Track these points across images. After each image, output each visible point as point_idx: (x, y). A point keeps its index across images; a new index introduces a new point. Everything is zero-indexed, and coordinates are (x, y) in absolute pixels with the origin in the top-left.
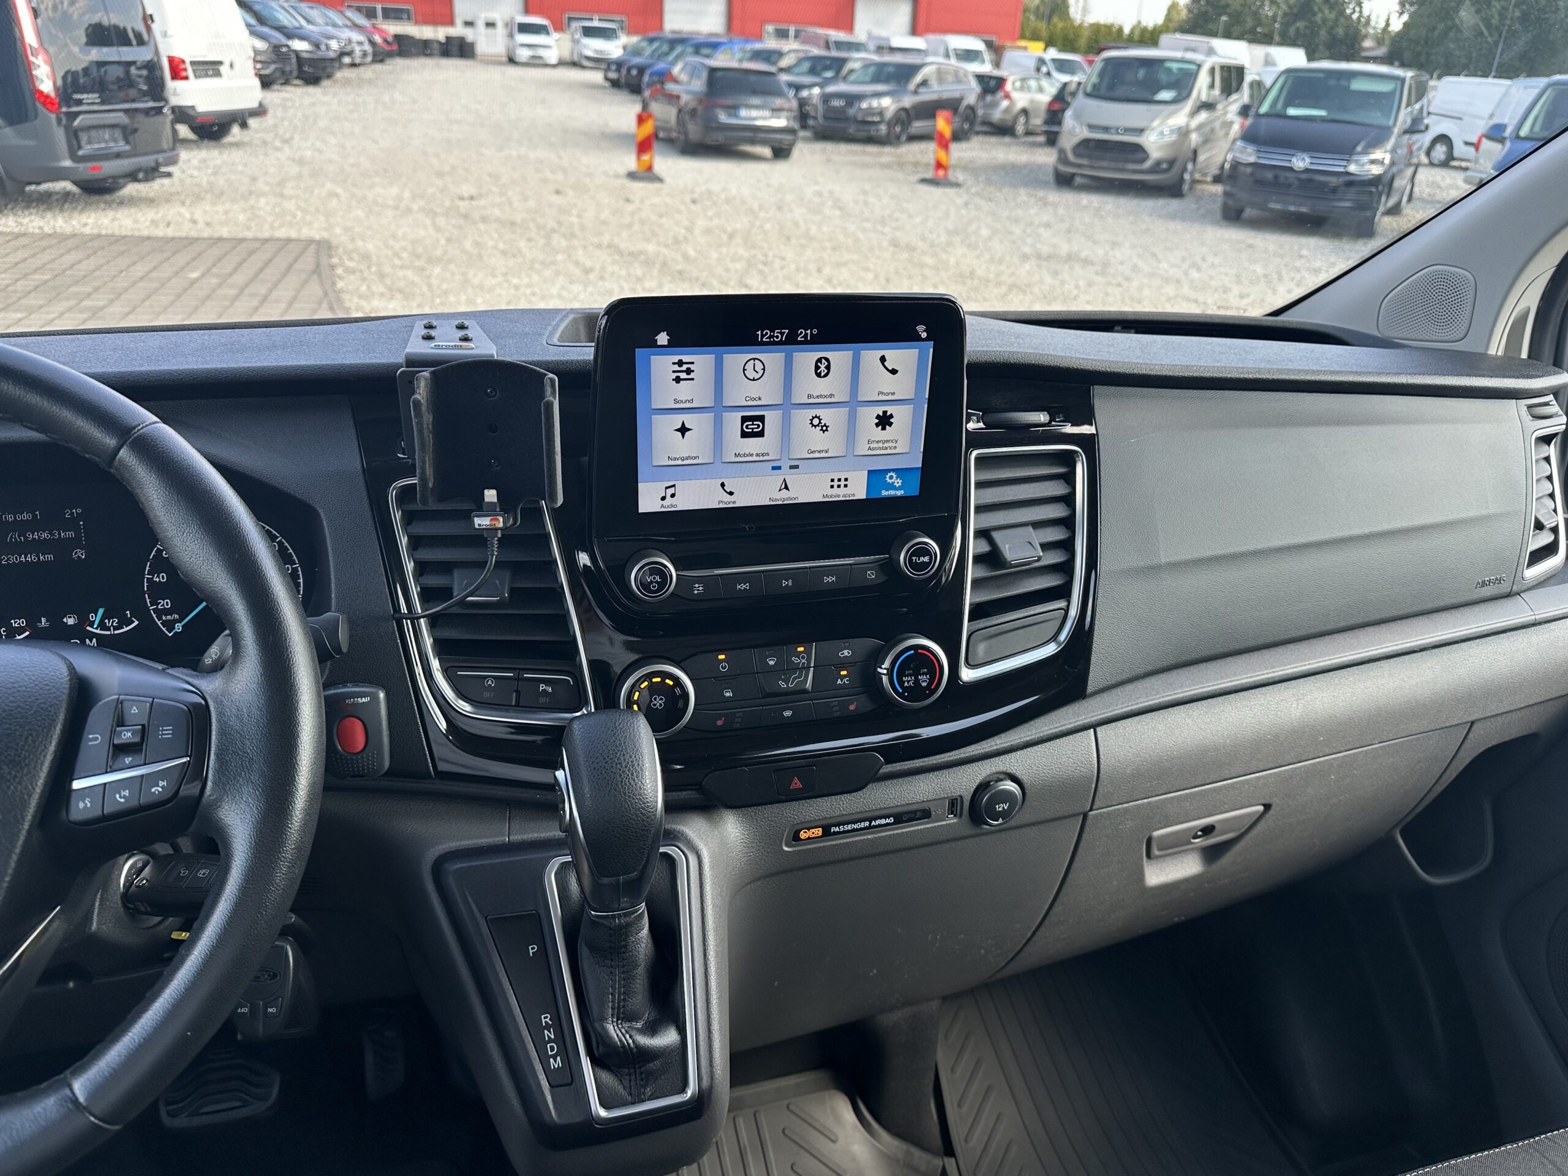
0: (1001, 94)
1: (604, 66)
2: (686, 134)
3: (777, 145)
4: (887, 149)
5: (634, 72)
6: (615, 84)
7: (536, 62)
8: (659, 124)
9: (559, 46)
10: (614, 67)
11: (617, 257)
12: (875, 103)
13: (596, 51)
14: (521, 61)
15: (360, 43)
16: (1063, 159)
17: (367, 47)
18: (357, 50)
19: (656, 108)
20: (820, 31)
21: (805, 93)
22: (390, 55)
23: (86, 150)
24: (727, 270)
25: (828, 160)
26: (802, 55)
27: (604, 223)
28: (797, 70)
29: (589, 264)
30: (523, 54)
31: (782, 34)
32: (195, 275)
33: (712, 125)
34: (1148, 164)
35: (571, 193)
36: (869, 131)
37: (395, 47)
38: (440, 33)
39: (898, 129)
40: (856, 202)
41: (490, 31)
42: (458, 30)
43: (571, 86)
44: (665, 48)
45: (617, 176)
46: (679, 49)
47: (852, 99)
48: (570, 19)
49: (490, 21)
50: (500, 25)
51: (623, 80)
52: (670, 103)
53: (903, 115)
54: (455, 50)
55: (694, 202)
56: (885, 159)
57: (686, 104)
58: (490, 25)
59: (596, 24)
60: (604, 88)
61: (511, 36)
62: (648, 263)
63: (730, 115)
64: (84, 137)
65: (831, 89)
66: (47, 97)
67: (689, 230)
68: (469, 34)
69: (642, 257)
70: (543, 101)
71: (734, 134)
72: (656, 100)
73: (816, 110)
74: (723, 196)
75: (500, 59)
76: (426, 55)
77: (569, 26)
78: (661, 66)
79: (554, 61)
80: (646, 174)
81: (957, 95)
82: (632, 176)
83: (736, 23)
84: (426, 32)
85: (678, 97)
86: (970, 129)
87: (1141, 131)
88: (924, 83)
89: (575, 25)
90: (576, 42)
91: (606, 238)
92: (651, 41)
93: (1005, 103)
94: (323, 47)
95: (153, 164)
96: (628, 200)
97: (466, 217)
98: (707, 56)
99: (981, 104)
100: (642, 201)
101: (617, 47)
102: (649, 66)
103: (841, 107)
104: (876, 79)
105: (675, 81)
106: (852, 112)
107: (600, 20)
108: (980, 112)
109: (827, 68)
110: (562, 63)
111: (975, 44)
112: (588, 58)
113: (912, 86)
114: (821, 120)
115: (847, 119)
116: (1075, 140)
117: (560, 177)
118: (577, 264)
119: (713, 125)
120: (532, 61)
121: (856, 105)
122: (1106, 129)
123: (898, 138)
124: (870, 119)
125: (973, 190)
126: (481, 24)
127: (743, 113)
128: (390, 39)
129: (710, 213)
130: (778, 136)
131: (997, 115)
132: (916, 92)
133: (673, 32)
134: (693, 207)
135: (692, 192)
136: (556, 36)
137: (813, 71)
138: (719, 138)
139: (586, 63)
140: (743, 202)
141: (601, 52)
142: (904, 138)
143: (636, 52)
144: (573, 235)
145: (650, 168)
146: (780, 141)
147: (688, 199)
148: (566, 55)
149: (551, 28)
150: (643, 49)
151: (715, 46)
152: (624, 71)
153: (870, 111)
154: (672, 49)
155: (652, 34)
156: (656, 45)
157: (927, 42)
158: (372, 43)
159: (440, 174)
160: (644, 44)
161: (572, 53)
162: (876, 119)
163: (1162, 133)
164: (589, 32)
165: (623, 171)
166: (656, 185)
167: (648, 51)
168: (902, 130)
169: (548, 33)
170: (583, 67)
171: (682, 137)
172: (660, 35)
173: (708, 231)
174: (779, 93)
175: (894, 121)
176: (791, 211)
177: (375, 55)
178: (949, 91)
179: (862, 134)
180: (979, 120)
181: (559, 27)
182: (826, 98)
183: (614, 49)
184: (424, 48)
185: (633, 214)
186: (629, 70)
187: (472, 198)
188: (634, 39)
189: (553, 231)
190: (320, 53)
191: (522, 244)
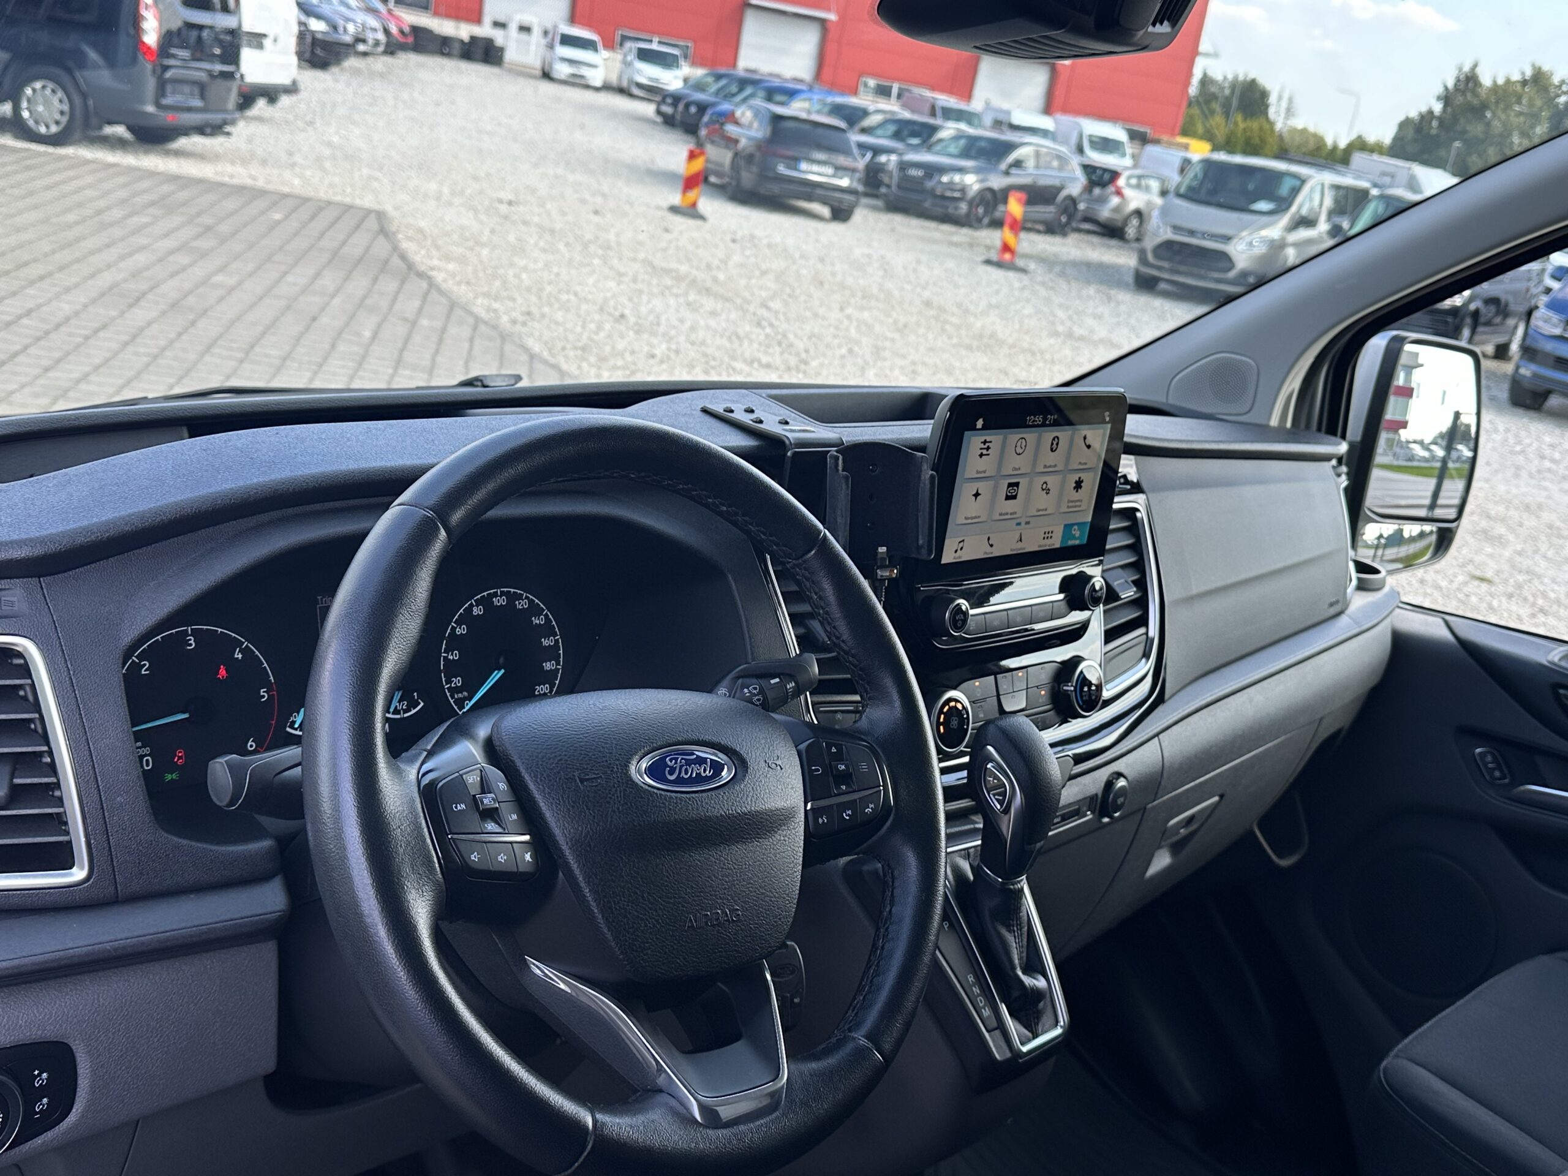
0: (1111, 189)
1: (658, 98)
2: (738, 180)
3: (836, 204)
4: (965, 231)
5: (693, 110)
6: (669, 121)
7: (577, 82)
8: (710, 166)
9: (606, 67)
10: (669, 100)
11: (650, 270)
12: (957, 178)
13: (650, 79)
14: (558, 77)
15: (374, 30)
16: (1143, 260)
17: (381, 36)
18: (370, 36)
19: (711, 150)
20: (928, 93)
21: (883, 158)
22: (404, 47)
23: (168, 101)
24: (753, 295)
25: (893, 230)
26: (888, 116)
27: (641, 243)
28: (879, 132)
29: (622, 270)
30: (562, 70)
31: (883, 91)
32: (278, 216)
33: (767, 175)
34: (1232, 274)
35: (609, 215)
36: (947, 208)
37: (410, 40)
38: (464, 31)
39: (981, 210)
40: (905, 268)
41: (524, 36)
42: (485, 30)
43: (615, 115)
44: (734, 88)
45: (658, 208)
46: (749, 91)
47: (933, 170)
48: (624, 38)
49: (526, 24)
50: (537, 31)
51: (678, 117)
52: (727, 147)
53: (989, 196)
54: (479, 52)
55: (734, 241)
56: (955, 239)
57: (744, 149)
58: (525, 29)
59: (655, 46)
60: (654, 123)
61: (551, 46)
62: (679, 278)
63: (789, 167)
64: (169, 88)
65: (912, 157)
66: (149, 48)
67: (725, 262)
68: (499, 37)
69: (674, 274)
70: (582, 127)
71: (792, 187)
72: (713, 142)
73: (891, 177)
74: (765, 242)
75: (533, 71)
76: (443, 54)
77: (621, 45)
78: (725, 107)
79: (598, 83)
80: (691, 211)
81: (1057, 182)
82: (674, 209)
83: (827, 72)
84: (445, 27)
85: (736, 141)
86: (1068, 223)
87: (1227, 239)
88: (1018, 164)
89: (629, 45)
90: (627, 64)
91: (642, 255)
92: (719, 77)
93: (1115, 201)
94: (341, 30)
95: (219, 122)
96: (667, 230)
97: (506, 218)
98: (782, 104)
99: (1086, 196)
100: (681, 233)
101: (676, 77)
102: (713, 105)
103: (919, 178)
104: (966, 154)
105: (737, 123)
106: (930, 184)
107: (660, 42)
108: (1082, 206)
109: (914, 134)
110: (607, 87)
111: (1117, 132)
112: (640, 86)
113: (1003, 166)
114: (894, 188)
115: (923, 191)
116: (1158, 240)
117: (599, 200)
118: (611, 268)
119: (771, 174)
120: (571, 80)
121: (936, 178)
122: (1192, 233)
123: (980, 220)
124: (948, 194)
125: (1039, 279)
126: (513, 28)
127: (804, 166)
128: (407, 30)
129: (748, 253)
130: (838, 195)
131: (1105, 213)
132: (1007, 173)
133: (748, 70)
134: (731, 245)
135: (735, 233)
136: (605, 53)
137: (897, 136)
138: (774, 189)
139: (636, 91)
140: (785, 250)
141: (657, 80)
142: (986, 221)
143: (700, 87)
144: (609, 248)
145: (694, 205)
146: (840, 201)
147: (728, 238)
148: (614, 79)
149: (600, 46)
150: (707, 85)
151: (792, 94)
152: (681, 107)
153: (951, 186)
154: (741, 90)
155: (722, 70)
156: (723, 82)
157: (1056, 122)
158: (386, 31)
159: (476, 178)
160: (710, 80)
161: (620, 77)
162: (957, 195)
163: (1251, 244)
164: (645, 55)
165: (665, 204)
166: (699, 222)
167: (714, 88)
168: (986, 213)
169: (596, 50)
170: (631, 95)
171: (734, 183)
172: (731, 72)
173: (742, 265)
174: (846, 151)
175: (977, 200)
176: (832, 264)
177: (388, 45)
178: (1048, 178)
179: (939, 211)
180: (1079, 215)
181: (609, 45)
182: (903, 166)
183: (672, 80)
184: (442, 46)
185: (670, 242)
186: (687, 106)
187: (510, 203)
188: (699, 72)
189: (590, 242)
190: (336, 36)
191: (561, 246)
